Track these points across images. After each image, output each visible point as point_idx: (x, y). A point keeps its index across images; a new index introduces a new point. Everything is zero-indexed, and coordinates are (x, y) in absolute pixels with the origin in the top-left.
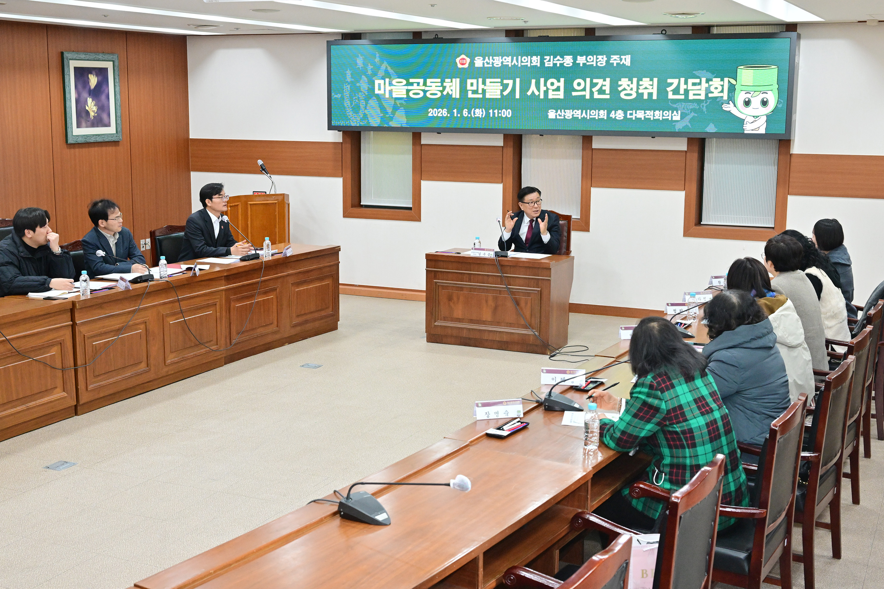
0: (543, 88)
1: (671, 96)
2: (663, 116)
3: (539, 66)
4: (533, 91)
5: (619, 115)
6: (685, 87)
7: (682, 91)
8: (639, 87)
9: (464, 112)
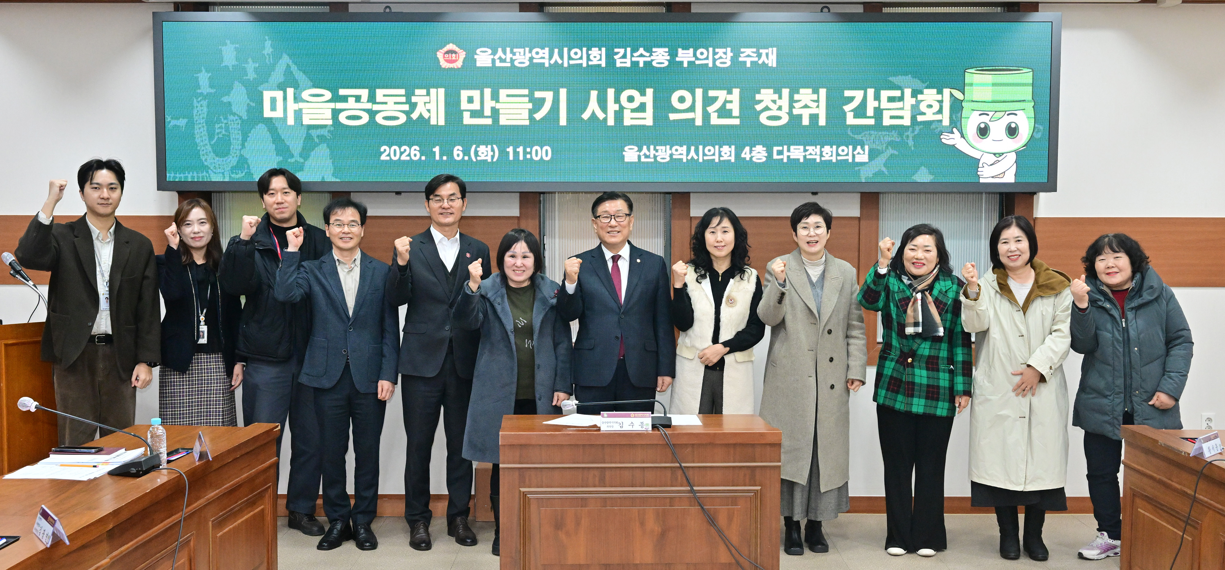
0: (612, 107)
1: (851, 120)
2: (838, 154)
3: (604, 65)
4: (593, 113)
5: (759, 154)
6: (876, 104)
7: (870, 112)
8: (794, 104)
9: (455, 152)
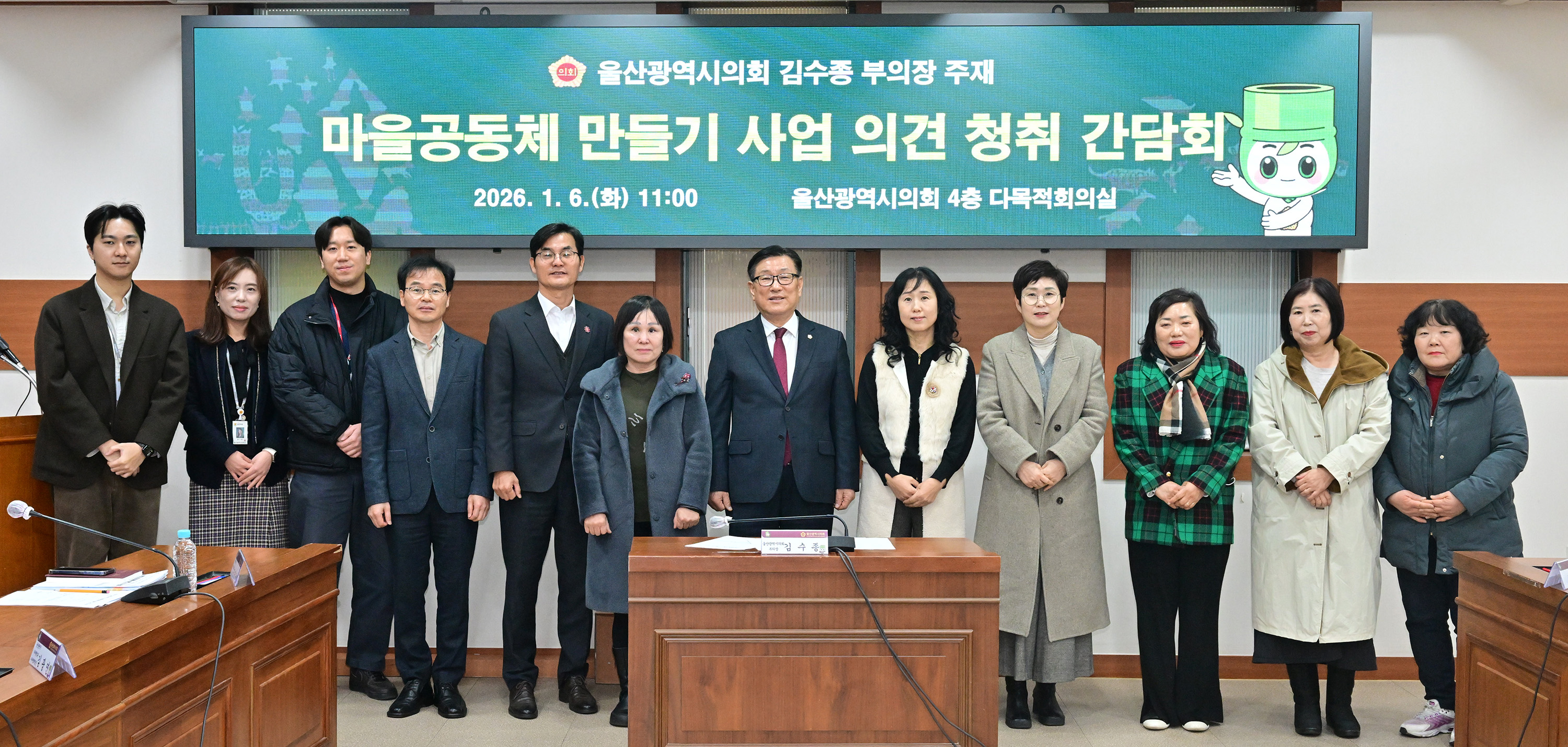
0: (778, 137)
1: (1092, 154)
2: (1075, 199)
3: (766, 83)
4: (753, 145)
5: (971, 198)
6: (1126, 132)
7: (1118, 143)
8: (1018, 133)
9: (572, 197)
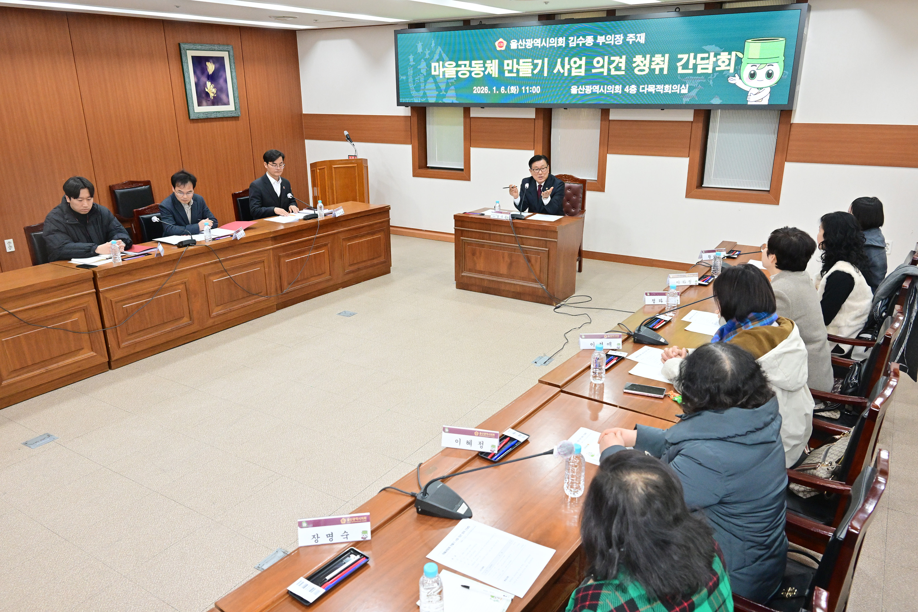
0: (567, 67)
1: (680, 71)
2: (672, 89)
3: (564, 46)
4: (559, 70)
5: (633, 89)
6: (694, 61)
7: (691, 66)
8: (652, 63)
9: (502, 90)
